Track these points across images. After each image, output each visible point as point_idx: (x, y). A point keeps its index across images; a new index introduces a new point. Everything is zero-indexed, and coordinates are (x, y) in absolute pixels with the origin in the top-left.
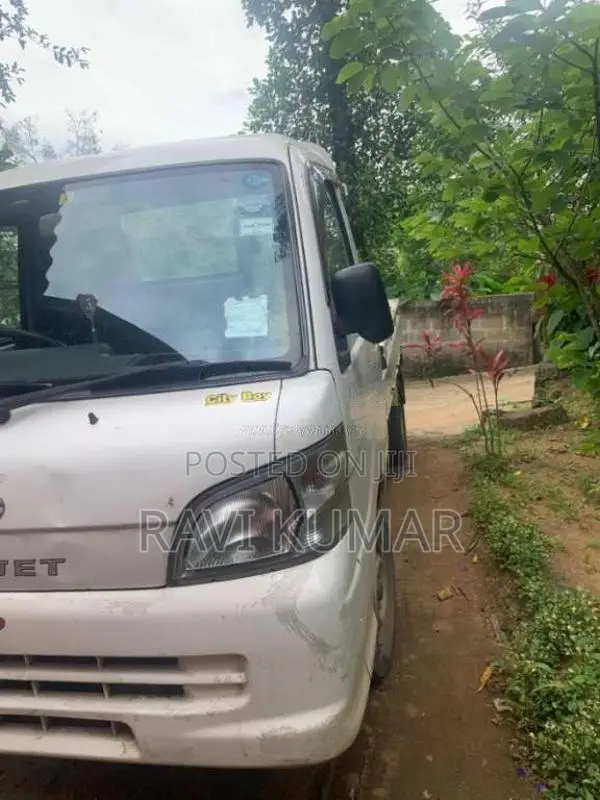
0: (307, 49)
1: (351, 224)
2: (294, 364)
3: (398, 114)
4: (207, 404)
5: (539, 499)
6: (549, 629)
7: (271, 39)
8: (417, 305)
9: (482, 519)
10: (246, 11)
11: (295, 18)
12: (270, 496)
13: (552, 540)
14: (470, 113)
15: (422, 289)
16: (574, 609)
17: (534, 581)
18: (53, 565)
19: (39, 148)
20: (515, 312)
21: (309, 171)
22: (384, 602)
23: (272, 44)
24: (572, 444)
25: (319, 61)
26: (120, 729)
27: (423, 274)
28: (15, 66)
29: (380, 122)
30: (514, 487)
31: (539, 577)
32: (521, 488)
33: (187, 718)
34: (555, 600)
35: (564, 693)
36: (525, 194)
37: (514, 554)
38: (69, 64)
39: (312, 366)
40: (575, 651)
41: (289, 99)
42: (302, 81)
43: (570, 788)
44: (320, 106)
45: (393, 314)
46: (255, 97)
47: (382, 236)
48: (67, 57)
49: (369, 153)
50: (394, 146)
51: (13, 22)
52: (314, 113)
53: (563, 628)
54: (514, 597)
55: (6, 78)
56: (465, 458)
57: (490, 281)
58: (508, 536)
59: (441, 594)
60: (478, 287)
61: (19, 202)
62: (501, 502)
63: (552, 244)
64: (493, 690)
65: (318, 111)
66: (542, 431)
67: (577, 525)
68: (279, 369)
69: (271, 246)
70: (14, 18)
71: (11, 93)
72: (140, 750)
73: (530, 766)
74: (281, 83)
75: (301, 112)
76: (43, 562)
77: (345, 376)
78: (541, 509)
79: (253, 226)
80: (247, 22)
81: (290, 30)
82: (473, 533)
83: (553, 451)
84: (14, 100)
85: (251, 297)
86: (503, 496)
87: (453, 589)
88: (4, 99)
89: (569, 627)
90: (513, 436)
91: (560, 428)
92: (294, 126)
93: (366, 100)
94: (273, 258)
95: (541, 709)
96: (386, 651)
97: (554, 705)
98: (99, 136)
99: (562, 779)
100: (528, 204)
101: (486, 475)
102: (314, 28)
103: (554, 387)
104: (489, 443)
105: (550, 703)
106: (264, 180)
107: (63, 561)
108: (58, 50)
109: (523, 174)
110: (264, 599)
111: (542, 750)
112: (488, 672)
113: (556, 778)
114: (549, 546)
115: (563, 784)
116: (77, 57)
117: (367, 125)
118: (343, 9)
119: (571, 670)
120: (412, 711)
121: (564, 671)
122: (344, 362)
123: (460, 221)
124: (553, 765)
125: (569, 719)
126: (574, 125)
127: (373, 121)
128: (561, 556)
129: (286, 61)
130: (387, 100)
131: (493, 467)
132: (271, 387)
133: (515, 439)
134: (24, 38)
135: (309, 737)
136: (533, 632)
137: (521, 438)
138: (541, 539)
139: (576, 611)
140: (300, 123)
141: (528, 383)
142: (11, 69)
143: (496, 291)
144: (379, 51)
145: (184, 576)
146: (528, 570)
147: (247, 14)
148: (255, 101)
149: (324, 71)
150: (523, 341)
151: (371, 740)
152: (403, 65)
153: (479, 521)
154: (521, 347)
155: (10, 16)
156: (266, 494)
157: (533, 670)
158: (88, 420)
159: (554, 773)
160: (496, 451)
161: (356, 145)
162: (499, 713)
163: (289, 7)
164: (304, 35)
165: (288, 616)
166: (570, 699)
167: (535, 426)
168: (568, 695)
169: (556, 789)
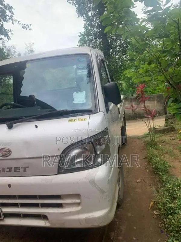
0: (95, 23)
1: (109, 74)
2: (93, 110)
3: (123, 42)
4: (69, 122)
5: (167, 153)
6: (170, 189)
7: (85, 21)
8: (129, 98)
9: (150, 159)
10: (77, 13)
11: (92, 15)
12: (87, 148)
13: (171, 165)
14: (143, 40)
15: (130, 93)
16: (177, 183)
17: (165, 176)
18: (25, 169)
19: (17, 54)
20: (159, 100)
21: (97, 57)
22: (121, 182)
23: (85, 22)
24: (176, 137)
25: (99, 27)
26: (44, 217)
27: (131, 89)
28: (11, 30)
29: (117, 44)
30: (159, 150)
31: (166, 175)
32: (161, 150)
33: (64, 213)
34: (171, 181)
35: (174, 208)
36: (160, 63)
37: (159, 168)
38: (26, 29)
39: (98, 111)
40: (177, 195)
41: (90, 38)
42: (94, 33)
43: (177, 235)
44: (99, 40)
45: (122, 99)
46: (80, 38)
47: (118, 78)
48: (26, 27)
49: (114, 53)
50: (121, 51)
51: (10, 17)
52: (98, 42)
53: (174, 189)
54: (159, 181)
55: (8, 33)
56: (145, 142)
57: (151, 90)
58: (157, 163)
59: (138, 181)
60: (147, 92)
61: (14, 67)
62: (155, 154)
63: (168, 78)
64: (153, 208)
65: (99, 41)
66: (167, 134)
67: (178, 161)
68: (89, 112)
69: (86, 79)
70: (10, 16)
71: (9, 38)
72: (50, 224)
73: (165, 230)
74: (88, 33)
75: (94, 42)
76: (22, 168)
77: (108, 114)
78: (167, 156)
79: (81, 72)
80: (78, 16)
81: (90, 18)
82: (147, 163)
83: (170, 139)
84: (10, 40)
85: (80, 92)
86: (156, 152)
87: (141, 180)
88: (7, 39)
89: (176, 189)
90: (159, 135)
91: (173, 133)
92: (92, 46)
93: (113, 38)
94: (86, 82)
95: (168, 213)
96: (121, 197)
97: (171, 211)
98: (34, 50)
99: (174, 233)
100: (161, 66)
101: (150, 147)
102: (97, 18)
103: (171, 121)
104: (151, 137)
105: (170, 211)
106: (84, 59)
107: (28, 167)
108: (23, 25)
109: (159, 57)
110: (86, 177)
111: (168, 225)
112: (152, 203)
113: (172, 233)
114: (169, 167)
115: (175, 234)
116: (29, 27)
117: (114, 45)
118: (106, 12)
119: (176, 201)
120: (129, 215)
121: (174, 202)
122: (107, 110)
123: (141, 71)
124: (171, 229)
125: (176, 215)
126: (173, 43)
127: (115, 44)
128: (174, 169)
129: (89, 27)
130: (119, 38)
131: (153, 144)
132: (87, 117)
133: (159, 136)
134: (13, 22)
135: (99, 218)
136: (165, 191)
137: (161, 136)
138: (167, 164)
139: (178, 184)
140: (94, 45)
141: (163, 120)
142: (9, 31)
143: (153, 93)
144: (116, 23)
145: (62, 171)
146: (164, 173)
147: (78, 14)
148: (80, 39)
149: (101, 29)
150: (161, 108)
151: (117, 223)
152: (123, 27)
153: (149, 159)
154: (161, 110)
155: (9, 15)
156: (86, 147)
157: (165, 201)
158: (35, 127)
159: (172, 231)
160: (154, 139)
161: (110, 51)
162: (156, 215)
163: (90, 12)
164: (94, 20)
165: (93, 182)
166: (176, 210)
167: (165, 132)
168: (175, 208)
169: (172, 236)
